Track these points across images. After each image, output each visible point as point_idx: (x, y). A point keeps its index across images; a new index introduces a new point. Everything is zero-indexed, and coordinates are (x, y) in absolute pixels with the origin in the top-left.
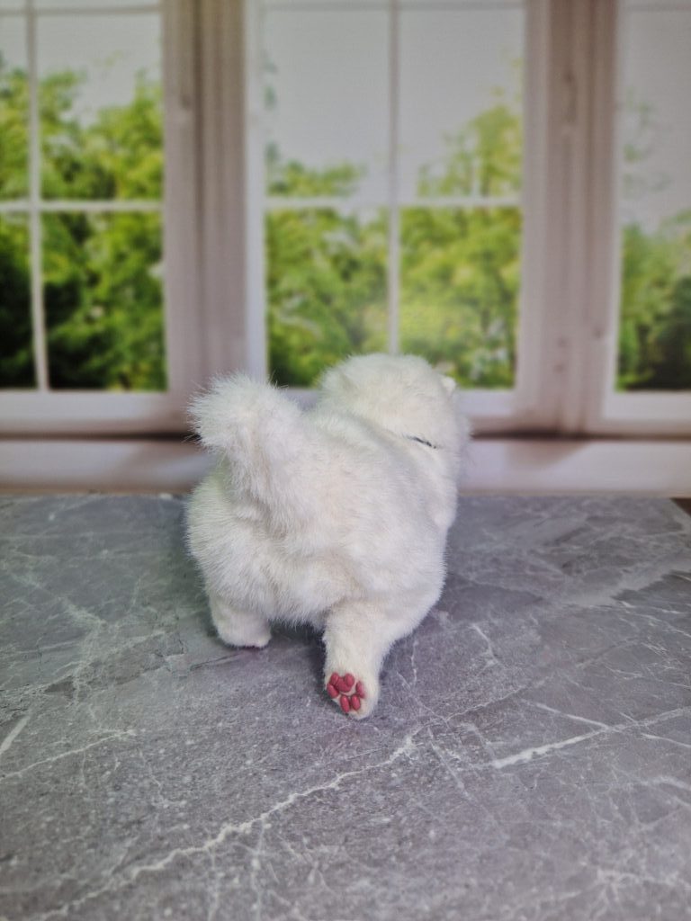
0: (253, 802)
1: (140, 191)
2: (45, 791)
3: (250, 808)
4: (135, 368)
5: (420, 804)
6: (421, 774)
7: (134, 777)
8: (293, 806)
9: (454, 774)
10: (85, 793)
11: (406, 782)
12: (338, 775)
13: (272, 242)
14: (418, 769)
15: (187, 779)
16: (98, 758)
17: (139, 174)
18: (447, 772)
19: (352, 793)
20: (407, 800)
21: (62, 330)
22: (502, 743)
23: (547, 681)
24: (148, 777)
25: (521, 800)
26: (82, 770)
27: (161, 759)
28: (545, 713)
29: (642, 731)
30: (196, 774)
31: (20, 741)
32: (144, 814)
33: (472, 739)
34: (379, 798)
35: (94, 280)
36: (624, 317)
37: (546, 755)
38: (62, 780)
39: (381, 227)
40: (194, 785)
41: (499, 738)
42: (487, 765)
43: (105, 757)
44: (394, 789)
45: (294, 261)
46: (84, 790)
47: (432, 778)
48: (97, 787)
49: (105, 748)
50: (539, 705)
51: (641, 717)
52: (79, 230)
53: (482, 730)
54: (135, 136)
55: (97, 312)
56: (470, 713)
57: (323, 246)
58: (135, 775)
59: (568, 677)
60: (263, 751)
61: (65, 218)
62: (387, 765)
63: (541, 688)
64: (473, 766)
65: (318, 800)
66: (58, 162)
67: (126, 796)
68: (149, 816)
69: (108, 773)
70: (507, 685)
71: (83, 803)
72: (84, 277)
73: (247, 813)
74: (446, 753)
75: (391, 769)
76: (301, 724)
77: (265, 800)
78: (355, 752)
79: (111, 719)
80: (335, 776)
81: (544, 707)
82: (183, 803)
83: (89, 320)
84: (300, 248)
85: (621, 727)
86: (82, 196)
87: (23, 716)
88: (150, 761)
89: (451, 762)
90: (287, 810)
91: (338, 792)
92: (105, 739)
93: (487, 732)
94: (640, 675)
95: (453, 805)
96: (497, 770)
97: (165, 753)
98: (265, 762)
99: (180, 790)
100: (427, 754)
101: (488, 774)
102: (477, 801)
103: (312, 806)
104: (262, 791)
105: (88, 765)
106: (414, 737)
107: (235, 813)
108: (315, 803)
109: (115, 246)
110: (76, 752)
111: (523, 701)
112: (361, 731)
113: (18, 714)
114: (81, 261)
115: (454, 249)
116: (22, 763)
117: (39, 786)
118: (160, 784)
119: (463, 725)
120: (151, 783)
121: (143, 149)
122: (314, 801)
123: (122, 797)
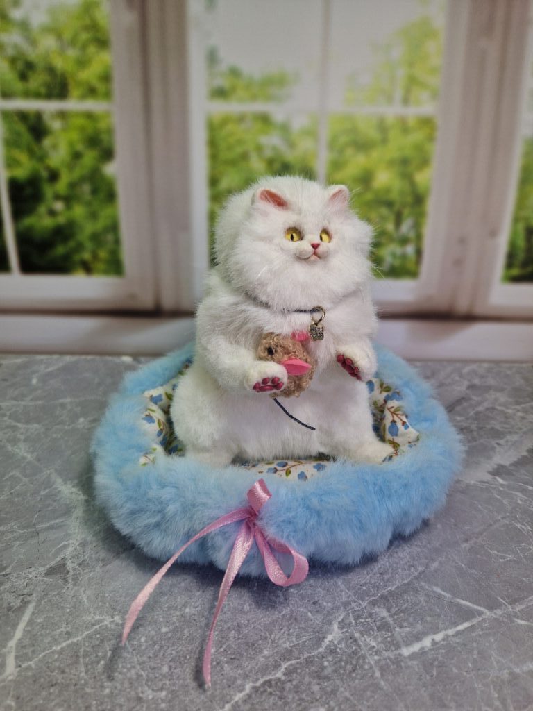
0: (218, 692)
1: (91, 92)
2: (54, 682)
3: (217, 698)
4: (95, 256)
5: (347, 694)
6: (347, 663)
7: (123, 667)
8: (249, 696)
9: (372, 662)
10: (86, 683)
11: (335, 671)
12: (282, 664)
13: (213, 143)
14: (344, 658)
15: (165, 669)
16: (93, 647)
17: (89, 74)
18: (367, 660)
19: (294, 683)
20: (337, 690)
21: (28, 221)
22: (408, 629)
23: (440, 563)
24: (134, 667)
25: (424, 689)
26: (81, 660)
27: (143, 647)
28: (440, 597)
29: (515, 616)
30: (171, 664)
31: (29, 628)
32: (134, 705)
33: (384, 627)
34: (316, 688)
35: (54, 176)
36: (516, 220)
37: (442, 643)
38: (67, 670)
39: (311, 133)
40: (171, 675)
41: (405, 624)
42: (397, 652)
43: (98, 645)
44: (327, 678)
45: (233, 163)
46: (85, 680)
47: (356, 666)
48: (95, 678)
49: (98, 636)
50: (435, 589)
51: (513, 602)
52: (36, 128)
53: (392, 616)
54: (84, 36)
55: (59, 206)
56: (382, 597)
57: (259, 149)
58: (124, 664)
59: (456, 557)
60: (223, 638)
61: (23, 116)
62: (320, 653)
63: (436, 571)
64: (386, 654)
65: (269, 690)
66: (13, 61)
67: (119, 687)
68: (138, 707)
69: (102, 662)
70: (410, 566)
71: (86, 694)
72: (45, 174)
73: (214, 702)
74: (365, 640)
75: (323, 657)
76: (250, 608)
77: (227, 690)
78: (294, 639)
79: (100, 604)
80: (280, 665)
81: (438, 590)
82: (164, 693)
83: (52, 213)
84: (239, 150)
85: (499, 612)
86: (37, 95)
87: (29, 602)
88: (134, 650)
89: (369, 650)
90: (245, 701)
91: (284, 683)
92: (97, 626)
93: (396, 617)
94: (511, 557)
95: (373, 694)
96: (405, 658)
97: (146, 642)
98: (225, 650)
99: (161, 680)
100: (350, 641)
101: (398, 661)
102: (390, 690)
103: (264, 697)
104: (225, 681)
105: (86, 655)
106: (339, 623)
107: (205, 703)
108: (266, 694)
109: (71, 144)
110: (75, 640)
111: (423, 584)
112: (298, 618)
113: (25, 600)
114: (42, 158)
115: (375, 154)
116: (33, 652)
117: (49, 676)
118: (144, 674)
119: (377, 609)
120: (137, 674)
121: (92, 49)
122: (265, 691)
123: (116, 688)
